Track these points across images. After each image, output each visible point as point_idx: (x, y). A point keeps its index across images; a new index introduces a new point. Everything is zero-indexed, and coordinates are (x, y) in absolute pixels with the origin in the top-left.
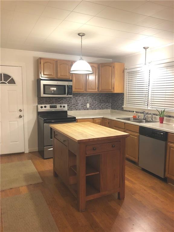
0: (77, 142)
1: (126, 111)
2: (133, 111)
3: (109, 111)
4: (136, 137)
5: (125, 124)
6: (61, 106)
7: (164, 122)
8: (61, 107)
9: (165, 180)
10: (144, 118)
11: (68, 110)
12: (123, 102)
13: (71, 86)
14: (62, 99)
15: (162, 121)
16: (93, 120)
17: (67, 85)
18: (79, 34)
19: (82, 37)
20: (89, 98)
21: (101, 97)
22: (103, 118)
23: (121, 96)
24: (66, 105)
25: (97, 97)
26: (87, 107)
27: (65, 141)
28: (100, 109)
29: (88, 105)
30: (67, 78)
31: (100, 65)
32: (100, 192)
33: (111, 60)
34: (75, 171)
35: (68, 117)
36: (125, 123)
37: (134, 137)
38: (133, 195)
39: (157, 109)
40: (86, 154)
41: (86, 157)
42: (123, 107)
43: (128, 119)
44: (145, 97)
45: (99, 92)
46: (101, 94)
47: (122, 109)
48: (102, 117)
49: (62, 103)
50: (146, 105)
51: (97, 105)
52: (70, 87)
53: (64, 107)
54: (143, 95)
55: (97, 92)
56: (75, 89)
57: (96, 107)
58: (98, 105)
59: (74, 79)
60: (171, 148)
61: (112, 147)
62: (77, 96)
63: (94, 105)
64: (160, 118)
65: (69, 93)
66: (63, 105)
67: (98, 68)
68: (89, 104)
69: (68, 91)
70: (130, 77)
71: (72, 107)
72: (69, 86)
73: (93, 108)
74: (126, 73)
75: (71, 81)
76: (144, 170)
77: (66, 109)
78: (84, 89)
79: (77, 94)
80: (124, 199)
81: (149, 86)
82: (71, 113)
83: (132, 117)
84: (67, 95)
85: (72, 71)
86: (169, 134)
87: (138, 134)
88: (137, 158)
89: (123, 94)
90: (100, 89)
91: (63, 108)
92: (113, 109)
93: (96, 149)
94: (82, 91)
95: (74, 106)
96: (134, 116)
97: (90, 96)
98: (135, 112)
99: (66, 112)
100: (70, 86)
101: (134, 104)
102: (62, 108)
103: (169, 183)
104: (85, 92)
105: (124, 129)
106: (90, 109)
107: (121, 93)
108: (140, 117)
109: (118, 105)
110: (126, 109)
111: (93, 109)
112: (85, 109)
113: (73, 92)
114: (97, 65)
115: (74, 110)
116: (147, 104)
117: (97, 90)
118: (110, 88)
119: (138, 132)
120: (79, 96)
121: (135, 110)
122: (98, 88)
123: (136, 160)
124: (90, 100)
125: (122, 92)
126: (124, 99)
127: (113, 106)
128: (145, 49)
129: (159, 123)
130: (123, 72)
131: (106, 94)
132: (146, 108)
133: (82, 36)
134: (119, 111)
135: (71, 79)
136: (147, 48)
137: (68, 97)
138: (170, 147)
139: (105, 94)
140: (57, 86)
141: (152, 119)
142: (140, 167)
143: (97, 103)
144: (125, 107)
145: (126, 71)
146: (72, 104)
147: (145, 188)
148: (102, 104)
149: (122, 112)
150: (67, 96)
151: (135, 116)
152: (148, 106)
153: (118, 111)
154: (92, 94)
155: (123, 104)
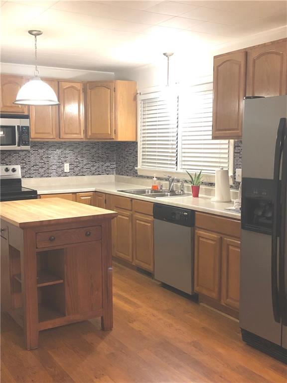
0: (18, 226)
1: (142, 176)
2: (152, 175)
3: (112, 177)
4: (149, 225)
5: (131, 201)
6: (7, 168)
7: (200, 195)
8: (7, 170)
9: (194, 298)
10: (169, 189)
11: (23, 177)
12: (137, 160)
13: (28, 128)
14: (10, 155)
15: (196, 193)
16: (74, 195)
17: (18, 126)
18: (30, 32)
19: (36, 37)
20: (67, 152)
21: (95, 150)
22: (95, 191)
23: (132, 148)
24: (18, 168)
25: (85, 149)
26: (65, 171)
27: (3, 230)
28: (93, 174)
29: (67, 166)
30: (17, 111)
31: (88, 85)
32: (65, 316)
33: (113, 73)
34: (20, 281)
35: (23, 190)
36: (132, 199)
37: (146, 224)
38: (129, 324)
39: (188, 170)
40: (37, 248)
41: (37, 252)
42: (137, 170)
43: (142, 192)
44: (172, 148)
45: (87, 140)
46: (95, 143)
47: (135, 174)
48: (93, 189)
49: (11, 163)
50: (173, 164)
51: (85, 167)
52: (25, 131)
53: (14, 170)
54: (168, 144)
55: (85, 140)
56: (36, 133)
57: (85, 170)
58: (88, 166)
59: (33, 115)
60: (201, 239)
61: (87, 235)
62: (41, 148)
63: (81, 165)
64: (192, 187)
65: (23, 142)
66: (11, 167)
67: (85, 91)
68: (68, 164)
69: (19, 138)
70: (147, 109)
71: (32, 172)
72: (22, 127)
73: (77, 171)
74: (139, 102)
75: (27, 117)
76: (165, 286)
77: (18, 174)
78: (54, 133)
79: (42, 145)
80: (113, 329)
81: (177, 127)
82: (28, 184)
83: (151, 188)
84: (19, 145)
85: (18, 101)
86: (196, 213)
87: (151, 218)
88: (152, 264)
89: (137, 143)
90: (89, 134)
91: (12, 173)
92: (119, 174)
93: (54, 238)
94: (51, 137)
95: (35, 168)
96: (153, 186)
97: (71, 148)
98: (155, 179)
99: (19, 181)
100: (24, 127)
101: (155, 163)
102: (10, 172)
103: (201, 304)
104: (57, 140)
105: (131, 210)
106: (71, 175)
107: (133, 142)
108: (163, 189)
109: (128, 165)
110: (141, 174)
111: (77, 175)
112: (60, 176)
113: (30, 140)
114: (82, 84)
115: (36, 176)
116: (175, 162)
117: (82, 136)
118: (110, 133)
119: (152, 214)
120: (47, 148)
121: (155, 175)
122: (86, 131)
123: (149, 268)
124: (71, 155)
125: (134, 140)
126: (138, 153)
127: (120, 168)
128: (167, 56)
129: (192, 196)
130: (135, 99)
131: (104, 143)
132: (174, 170)
133: (35, 35)
134: (130, 177)
135: (26, 113)
136: (170, 55)
137: (23, 151)
138: (199, 237)
139: (102, 143)
140: (5, 129)
141: (182, 191)
142: (159, 281)
143: (85, 162)
144: (140, 170)
145: (139, 98)
146: (32, 164)
147: (155, 312)
148: (97, 165)
149: (135, 179)
150: (19, 148)
151: (155, 186)
152: (177, 165)
153: (128, 177)
154: (75, 143)
155: (136, 163)
